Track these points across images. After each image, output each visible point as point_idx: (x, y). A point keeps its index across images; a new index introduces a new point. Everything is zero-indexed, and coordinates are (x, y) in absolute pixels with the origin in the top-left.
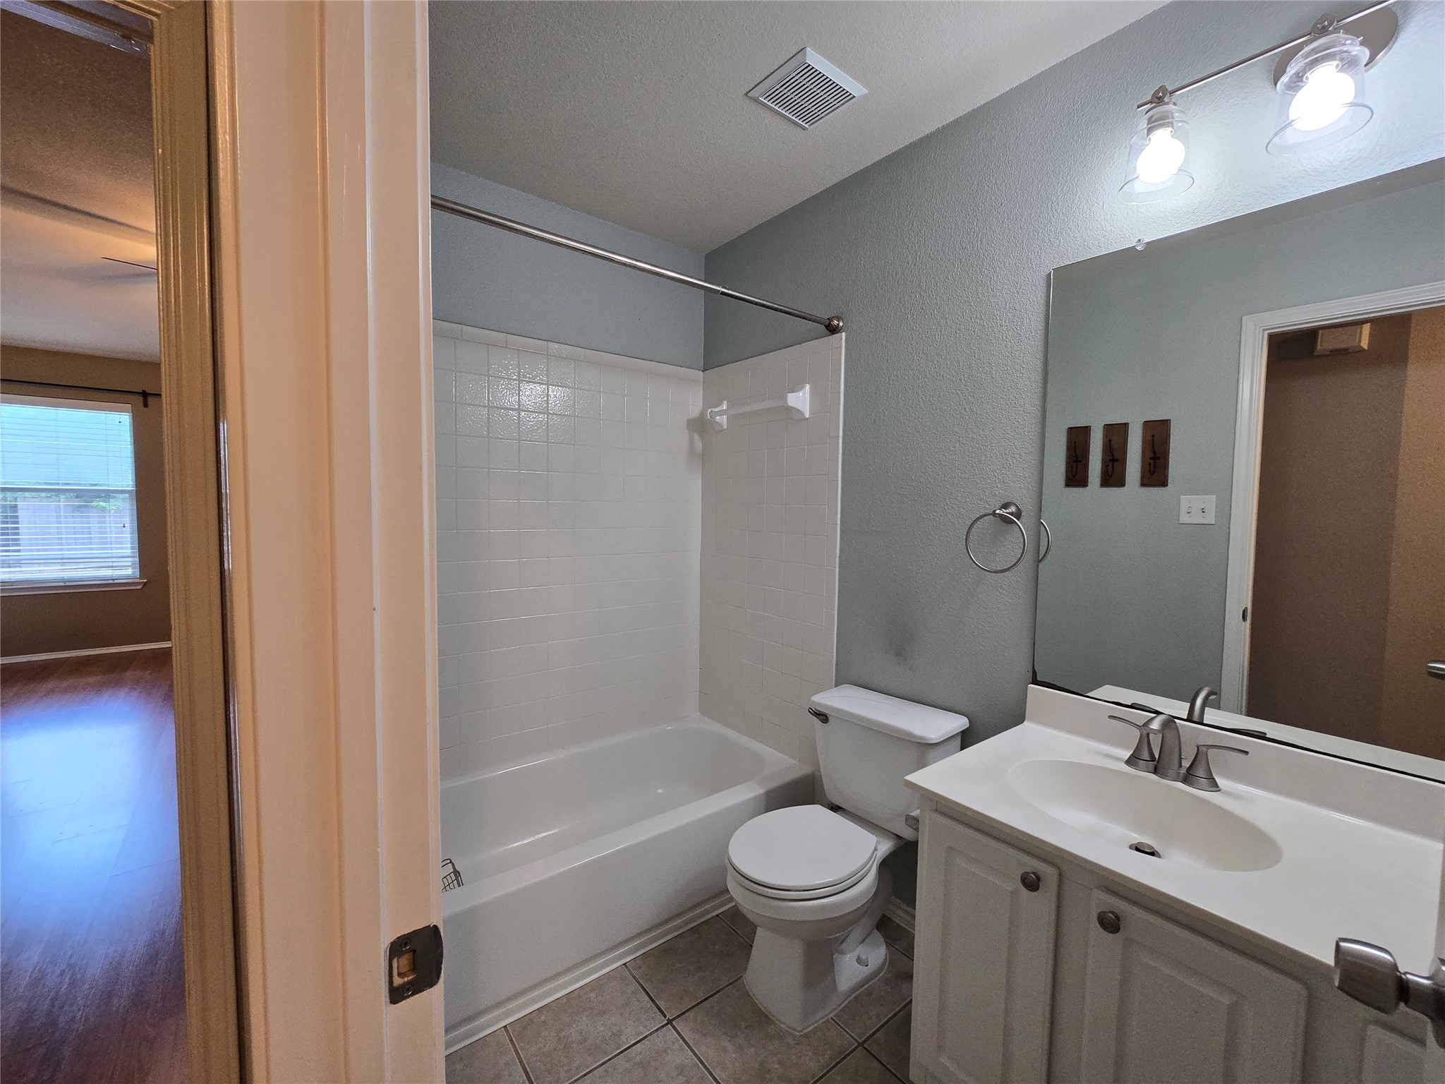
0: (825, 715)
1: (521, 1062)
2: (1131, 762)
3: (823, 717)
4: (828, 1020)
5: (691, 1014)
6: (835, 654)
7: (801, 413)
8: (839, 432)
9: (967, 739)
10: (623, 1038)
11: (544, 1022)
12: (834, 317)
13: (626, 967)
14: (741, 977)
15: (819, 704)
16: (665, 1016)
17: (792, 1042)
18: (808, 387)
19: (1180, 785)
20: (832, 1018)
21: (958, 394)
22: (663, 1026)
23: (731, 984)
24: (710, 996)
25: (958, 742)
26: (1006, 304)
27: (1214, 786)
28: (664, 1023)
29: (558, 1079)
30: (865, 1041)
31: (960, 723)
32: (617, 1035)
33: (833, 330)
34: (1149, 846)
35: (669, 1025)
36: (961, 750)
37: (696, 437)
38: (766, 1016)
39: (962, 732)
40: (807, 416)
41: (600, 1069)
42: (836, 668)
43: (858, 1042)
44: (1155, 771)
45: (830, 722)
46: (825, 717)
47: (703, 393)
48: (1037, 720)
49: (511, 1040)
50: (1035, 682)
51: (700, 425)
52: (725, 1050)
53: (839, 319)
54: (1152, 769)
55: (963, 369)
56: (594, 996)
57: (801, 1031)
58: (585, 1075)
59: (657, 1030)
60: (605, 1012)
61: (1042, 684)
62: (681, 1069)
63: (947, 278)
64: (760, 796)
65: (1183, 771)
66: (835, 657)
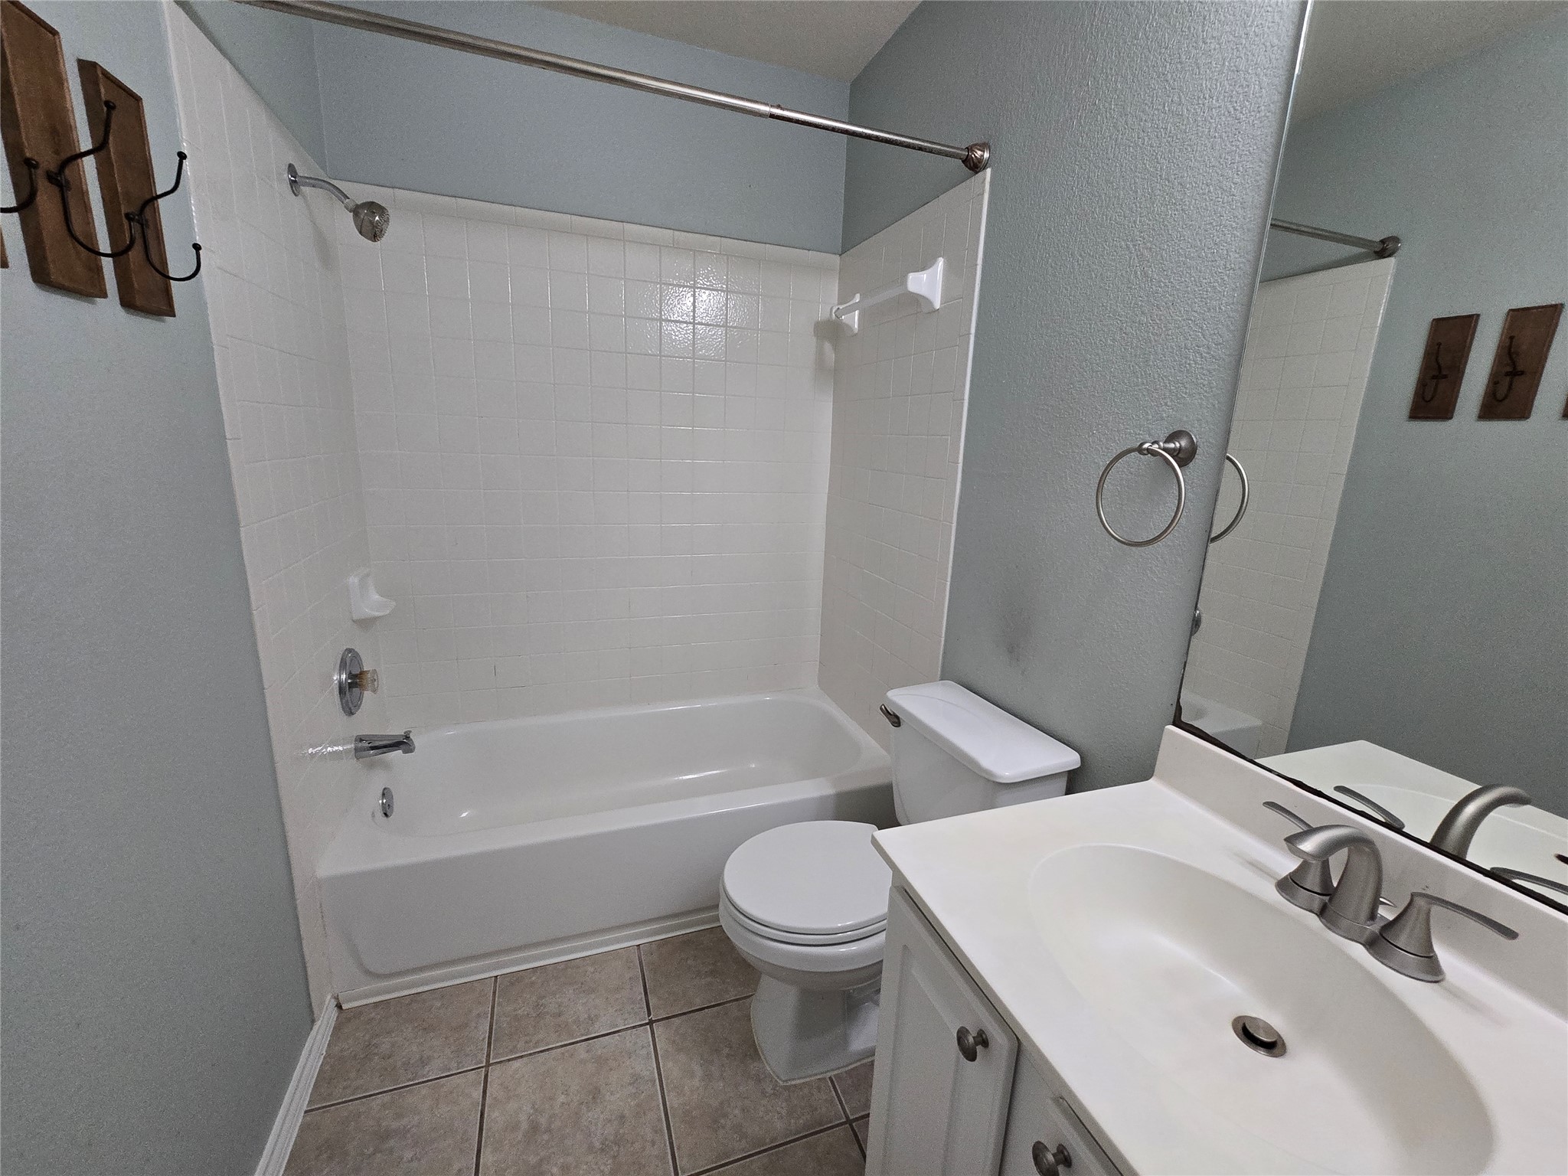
0: (897, 717)
1: (492, 1017)
2: (1289, 885)
3: (896, 721)
4: (824, 1079)
5: (676, 1020)
6: (943, 639)
7: (929, 302)
8: (970, 328)
9: (1074, 782)
10: (597, 1026)
11: (533, 983)
12: (976, 145)
13: (639, 949)
14: (752, 995)
15: (894, 703)
16: (649, 1015)
17: (769, 1090)
18: (941, 263)
19: (1358, 951)
20: (830, 1078)
21: (1128, 247)
22: (641, 1025)
23: (737, 1000)
24: (708, 1008)
25: (1062, 783)
26: (1224, 64)
27: (1431, 970)
28: (644, 1022)
29: (515, 1047)
30: (857, 1119)
31: (1069, 759)
32: (592, 1020)
33: (975, 167)
34: (1269, 1029)
35: (648, 1026)
36: (1066, 794)
37: (828, 346)
38: (756, 1050)
39: (1069, 772)
40: (937, 306)
41: (559, 1050)
42: (944, 658)
43: (847, 1117)
44: (1322, 913)
45: (902, 726)
46: (897, 721)
47: (839, 286)
48: (1170, 782)
49: (494, 993)
50: (1178, 722)
51: (831, 331)
52: (692, 1075)
53: (983, 146)
54: (1316, 905)
55: (1140, 203)
56: (592, 970)
57: (786, 1081)
58: (542, 1051)
59: (634, 1027)
60: (593, 991)
61: (1187, 728)
62: (636, 1079)
63: (1136, 37)
64: (828, 797)
65: (1375, 928)
66: (943, 642)
